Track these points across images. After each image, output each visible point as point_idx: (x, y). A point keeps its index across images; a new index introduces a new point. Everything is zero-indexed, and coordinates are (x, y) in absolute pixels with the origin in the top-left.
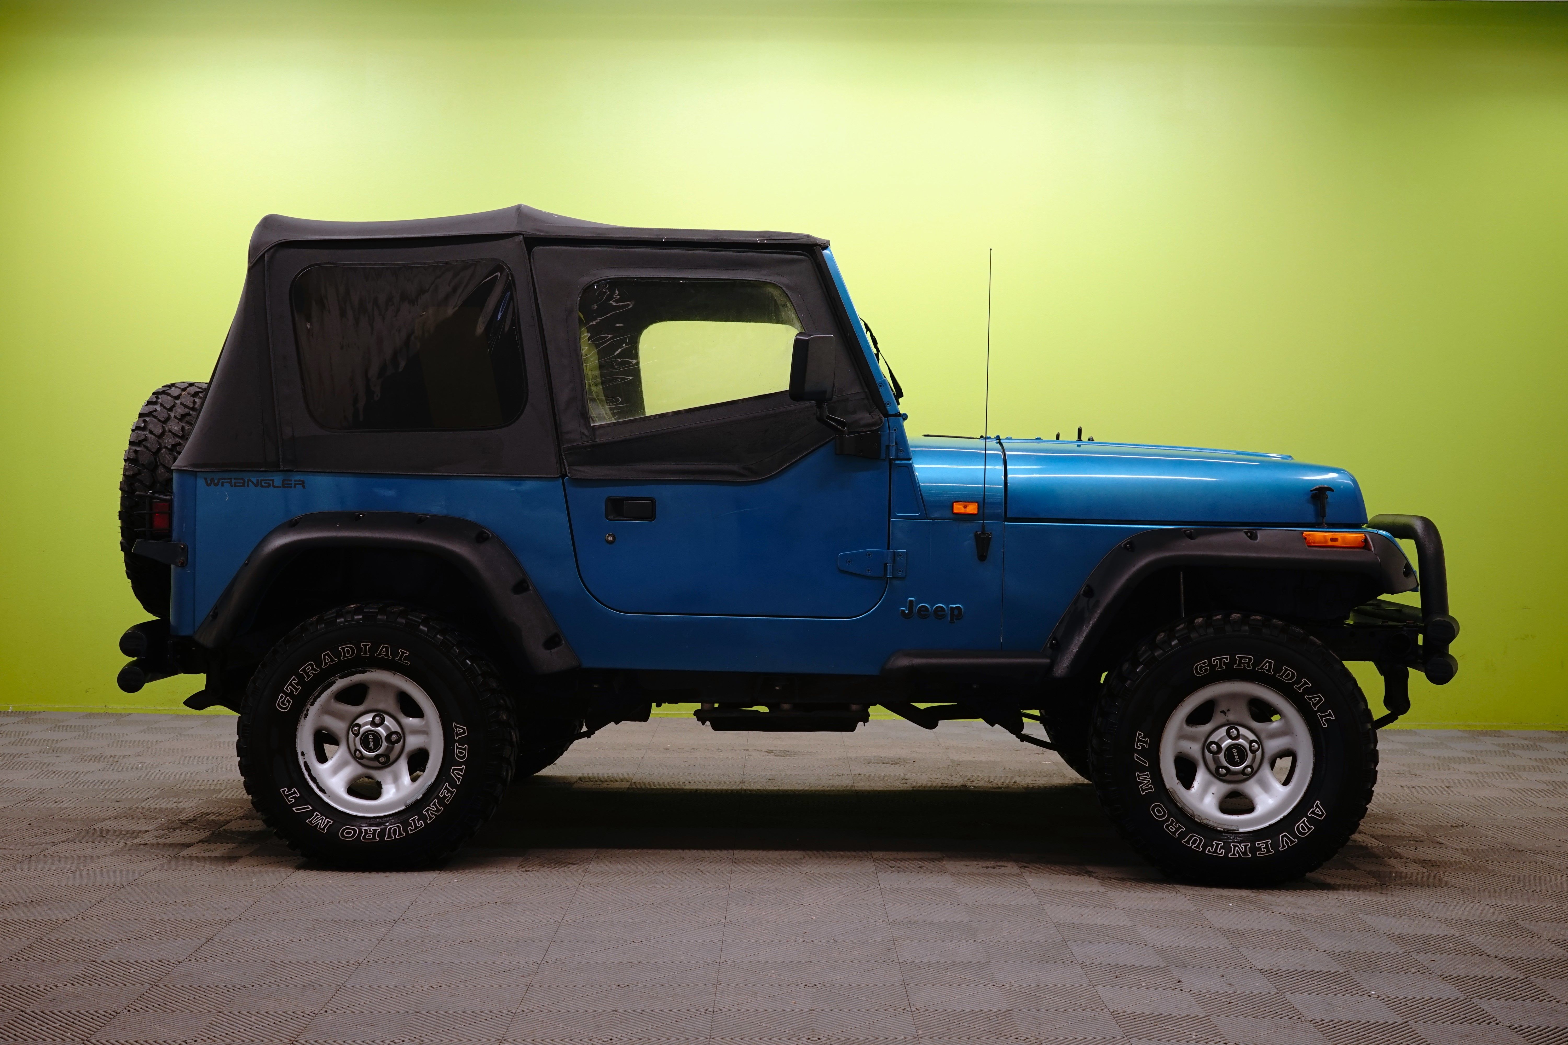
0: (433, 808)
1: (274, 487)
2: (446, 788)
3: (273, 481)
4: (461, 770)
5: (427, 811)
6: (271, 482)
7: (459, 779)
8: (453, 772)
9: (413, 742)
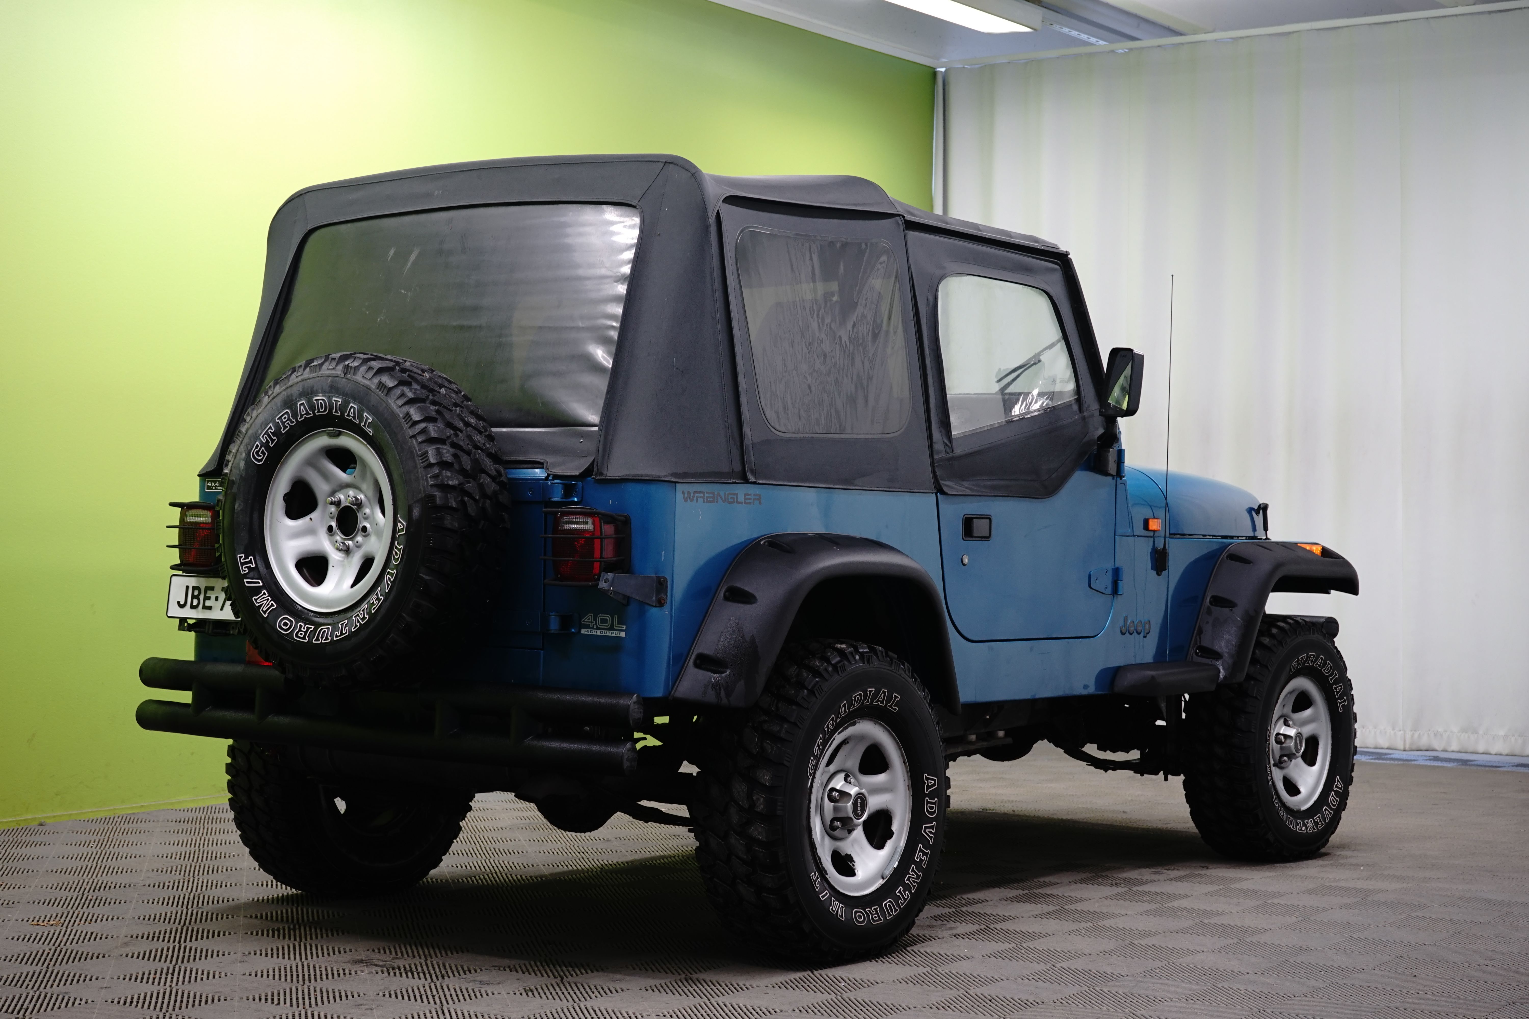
0: (913, 875)
1: (739, 503)
2: (921, 850)
3: (737, 495)
4: (932, 827)
5: (908, 880)
6: (735, 497)
7: (931, 837)
8: (925, 832)
9: (874, 803)
